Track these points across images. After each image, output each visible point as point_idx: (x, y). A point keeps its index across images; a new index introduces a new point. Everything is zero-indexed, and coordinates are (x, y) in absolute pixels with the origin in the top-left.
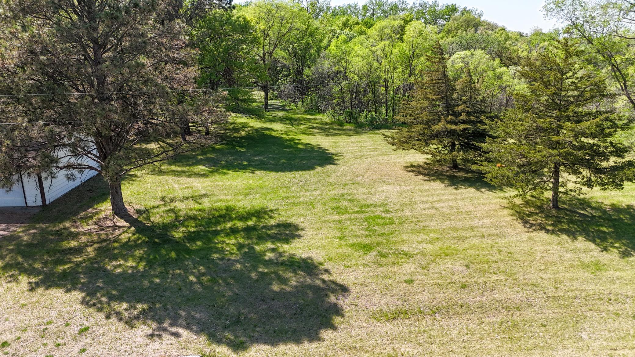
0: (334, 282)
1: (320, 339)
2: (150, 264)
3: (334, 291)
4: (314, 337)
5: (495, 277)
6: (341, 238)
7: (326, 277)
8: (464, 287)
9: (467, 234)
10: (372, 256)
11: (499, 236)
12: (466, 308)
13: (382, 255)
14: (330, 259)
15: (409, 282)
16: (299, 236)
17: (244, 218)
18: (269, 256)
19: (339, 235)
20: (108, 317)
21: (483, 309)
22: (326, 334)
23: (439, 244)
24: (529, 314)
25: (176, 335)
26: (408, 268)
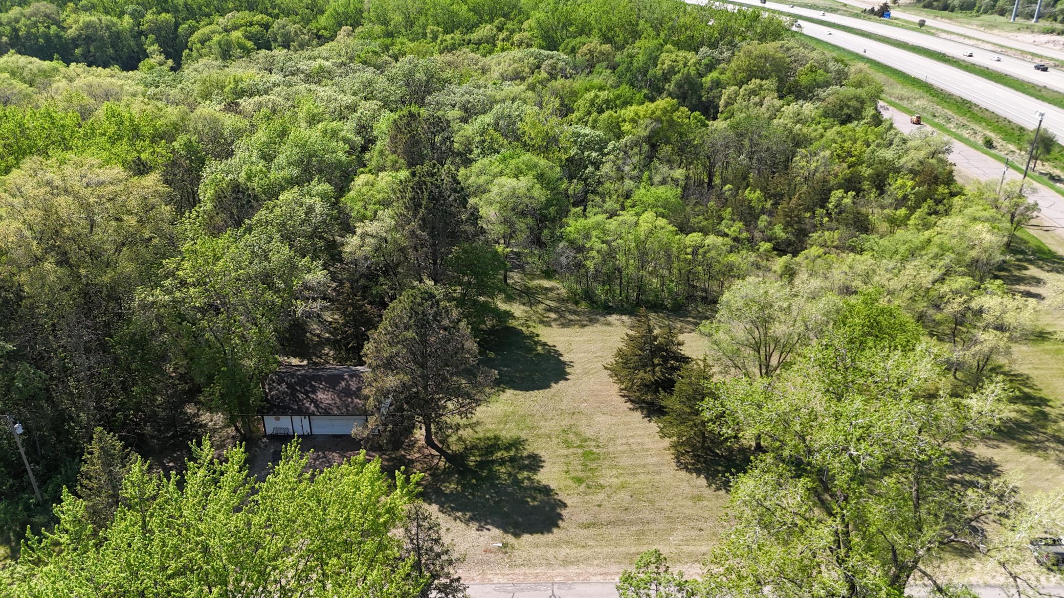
0: (560, 500)
1: (552, 532)
2: (463, 486)
3: (560, 506)
4: (549, 531)
5: (644, 504)
6: (566, 472)
7: (556, 497)
8: (626, 509)
9: (640, 470)
10: (582, 487)
11: (658, 473)
12: (624, 522)
13: (589, 487)
14: (560, 489)
15: (599, 506)
16: (542, 467)
17: (508, 448)
18: (526, 483)
19: (565, 469)
20: (455, 520)
21: (632, 523)
22: (555, 530)
23: (621, 479)
24: (652, 526)
25: (489, 530)
26: (601, 496)
